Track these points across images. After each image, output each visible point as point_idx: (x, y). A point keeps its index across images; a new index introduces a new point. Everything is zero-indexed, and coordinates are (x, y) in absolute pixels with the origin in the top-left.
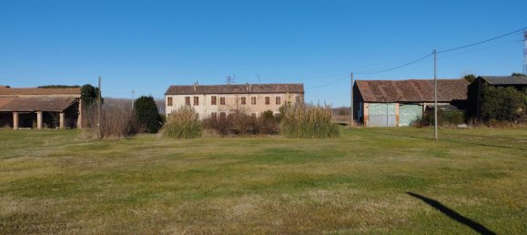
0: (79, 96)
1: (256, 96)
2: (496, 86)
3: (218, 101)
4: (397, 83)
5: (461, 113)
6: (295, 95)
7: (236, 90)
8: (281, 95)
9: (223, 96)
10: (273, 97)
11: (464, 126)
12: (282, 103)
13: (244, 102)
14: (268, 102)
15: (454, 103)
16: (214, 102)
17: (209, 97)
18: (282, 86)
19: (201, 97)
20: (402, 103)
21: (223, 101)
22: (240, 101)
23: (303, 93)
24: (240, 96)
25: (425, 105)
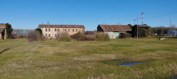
0: (5, 27)
1: (70, 29)
2: (141, 27)
3: (57, 30)
4: (111, 26)
5: (130, 35)
6: (82, 29)
7: (63, 27)
8: (77, 29)
9: (58, 28)
10: (75, 29)
11: (132, 38)
12: (78, 31)
13: (66, 31)
14: (73, 31)
15: (128, 32)
16: (55, 30)
17: (54, 29)
18: (77, 26)
19: (51, 29)
20: (114, 32)
21: (59, 30)
22: (64, 30)
23: (84, 28)
24: (64, 29)
25: (120, 32)
